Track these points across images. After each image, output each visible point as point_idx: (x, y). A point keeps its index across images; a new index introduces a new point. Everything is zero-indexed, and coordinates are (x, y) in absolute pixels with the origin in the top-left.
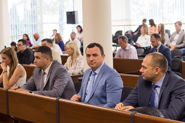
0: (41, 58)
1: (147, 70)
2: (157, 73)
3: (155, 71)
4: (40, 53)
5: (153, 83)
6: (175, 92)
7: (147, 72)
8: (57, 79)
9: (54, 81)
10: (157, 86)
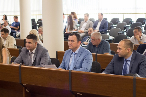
0: (33, 43)
1: (122, 50)
2: (128, 52)
3: (127, 50)
4: (32, 39)
5: (125, 59)
6: (142, 64)
7: (122, 52)
8: (43, 57)
9: (40, 59)
10: (128, 61)
